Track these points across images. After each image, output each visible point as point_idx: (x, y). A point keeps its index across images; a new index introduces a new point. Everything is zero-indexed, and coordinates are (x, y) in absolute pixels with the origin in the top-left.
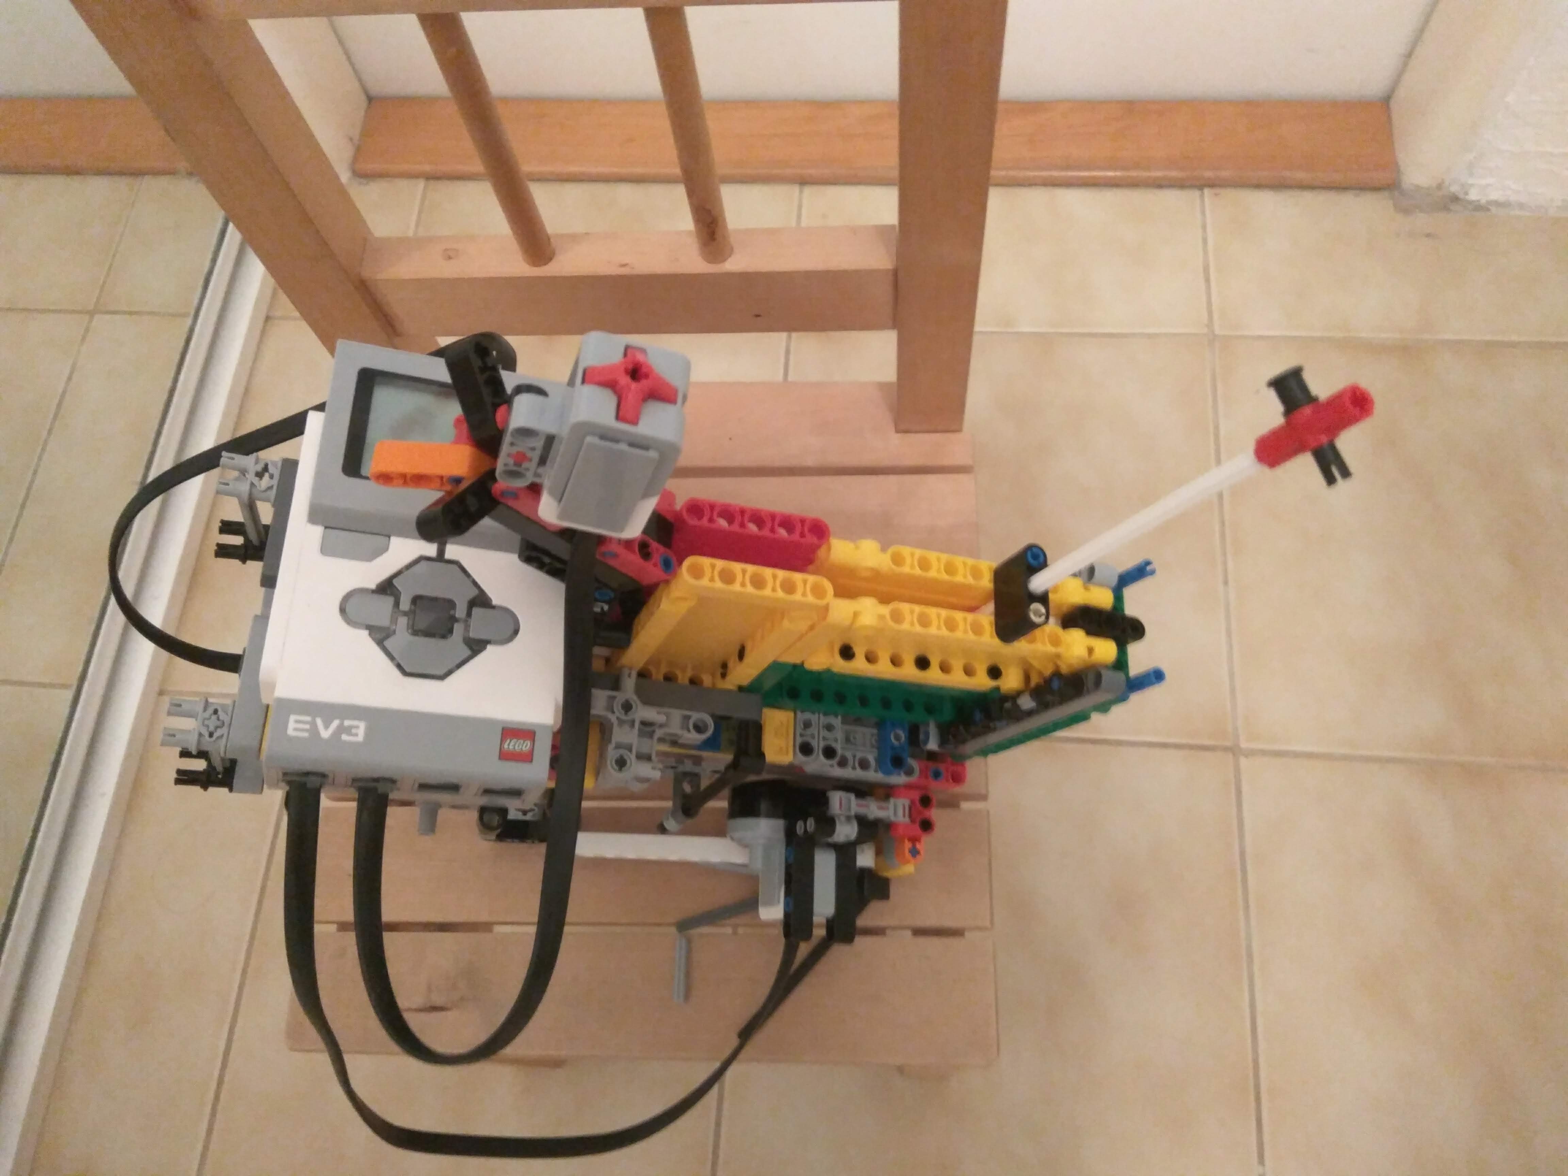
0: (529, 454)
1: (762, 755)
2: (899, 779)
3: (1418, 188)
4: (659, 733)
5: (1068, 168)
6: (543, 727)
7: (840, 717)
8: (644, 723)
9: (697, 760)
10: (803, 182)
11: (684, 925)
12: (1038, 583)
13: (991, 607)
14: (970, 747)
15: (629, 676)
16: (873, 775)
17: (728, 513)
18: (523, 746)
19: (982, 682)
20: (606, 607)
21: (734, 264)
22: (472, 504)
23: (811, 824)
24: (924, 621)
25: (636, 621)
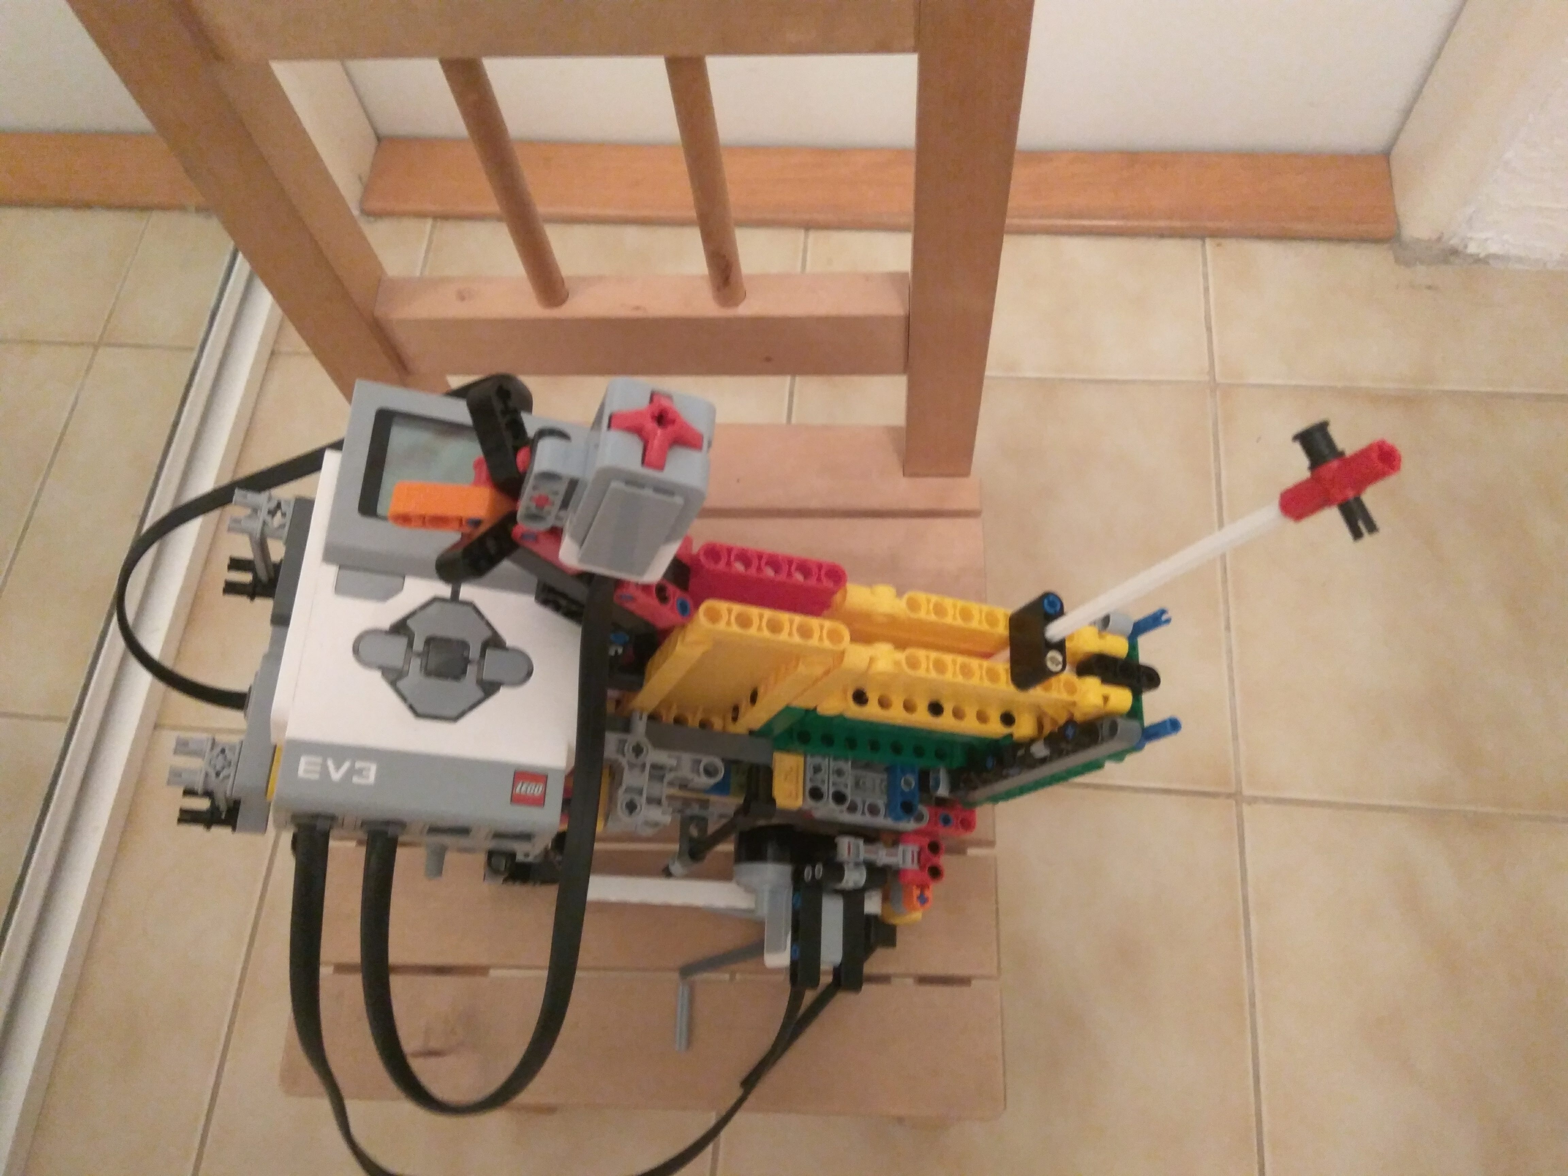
0: (551, 497)
1: (772, 801)
2: (909, 825)
3: (1418, 241)
4: (669, 777)
5: (1072, 216)
6: (555, 771)
7: (850, 763)
8: (654, 767)
9: (704, 804)
10: (808, 226)
11: (687, 971)
12: (1055, 630)
13: (1006, 654)
14: (981, 793)
15: (641, 718)
16: (882, 821)
17: (744, 557)
18: (535, 790)
19: (995, 728)
20: (620, 651)
21: (747, 309)
22: (491, 545)
23: (819, 870)
24: (940, 667)
25: (649, 663)
